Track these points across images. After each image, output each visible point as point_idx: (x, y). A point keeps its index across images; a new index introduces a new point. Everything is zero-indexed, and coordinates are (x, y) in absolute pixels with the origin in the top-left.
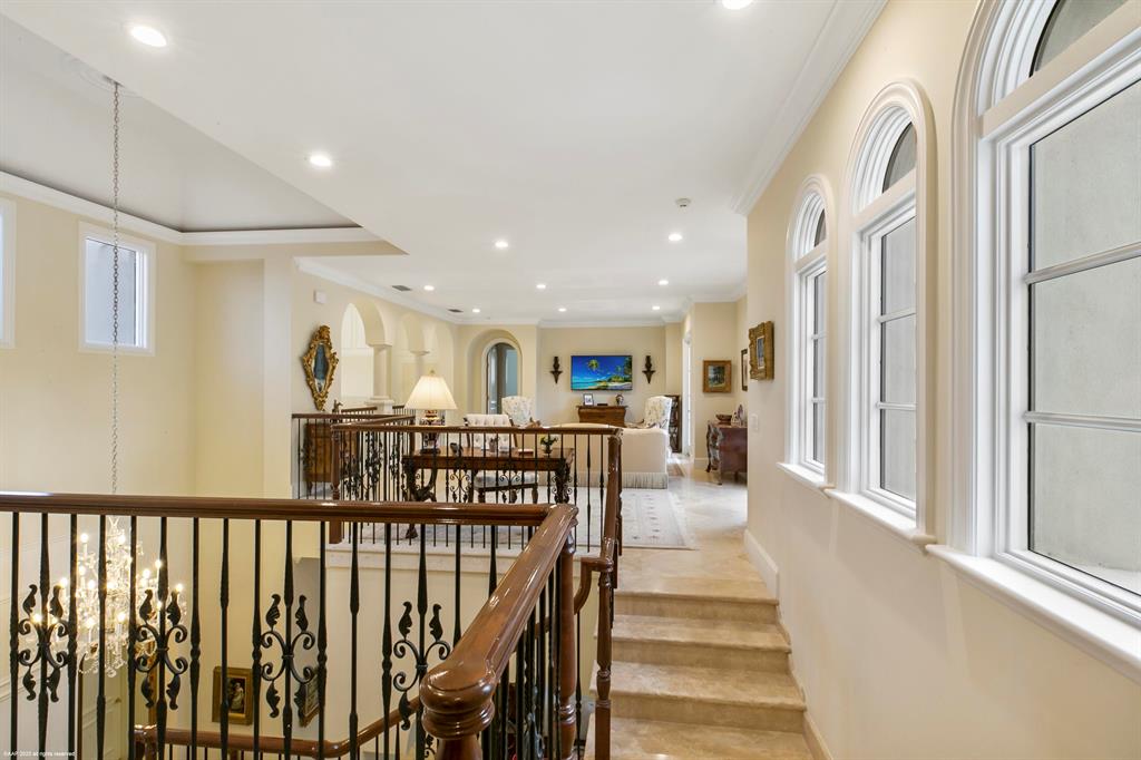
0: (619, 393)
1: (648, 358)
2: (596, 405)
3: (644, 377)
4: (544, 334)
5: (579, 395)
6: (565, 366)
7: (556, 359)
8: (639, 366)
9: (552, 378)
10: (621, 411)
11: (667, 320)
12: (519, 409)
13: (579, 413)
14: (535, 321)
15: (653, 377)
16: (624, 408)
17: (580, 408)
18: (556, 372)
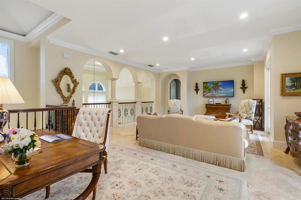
0: (227, 98)
1: (243, 81)
2: (215, 104)
3: (241, 91)
4: (191, 74)
5: (207, 99)
6: (201, 87)
7: (197, 84)
8: (238, 85)
9: (195, 92)
10: (228, 107)
11: (254, 59)
12: (175, 105)
13: (206, 107)
14: (186, 68)
15: (247, 90)
16: (228, 105)
17: (207, 105)
18: (197, 90)
